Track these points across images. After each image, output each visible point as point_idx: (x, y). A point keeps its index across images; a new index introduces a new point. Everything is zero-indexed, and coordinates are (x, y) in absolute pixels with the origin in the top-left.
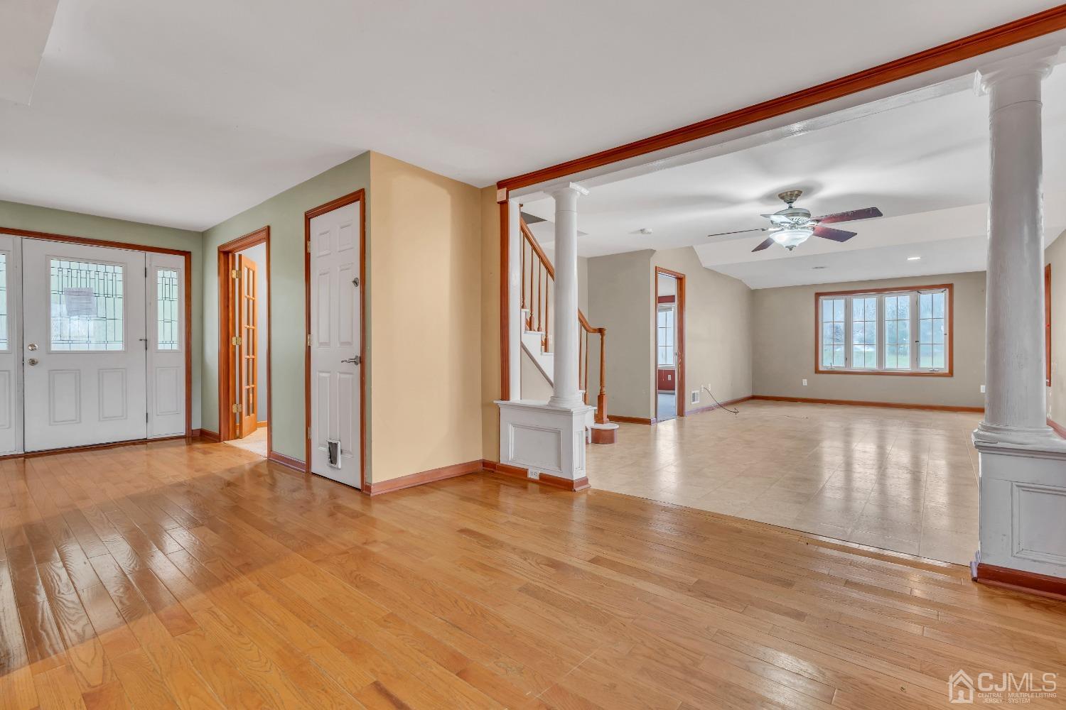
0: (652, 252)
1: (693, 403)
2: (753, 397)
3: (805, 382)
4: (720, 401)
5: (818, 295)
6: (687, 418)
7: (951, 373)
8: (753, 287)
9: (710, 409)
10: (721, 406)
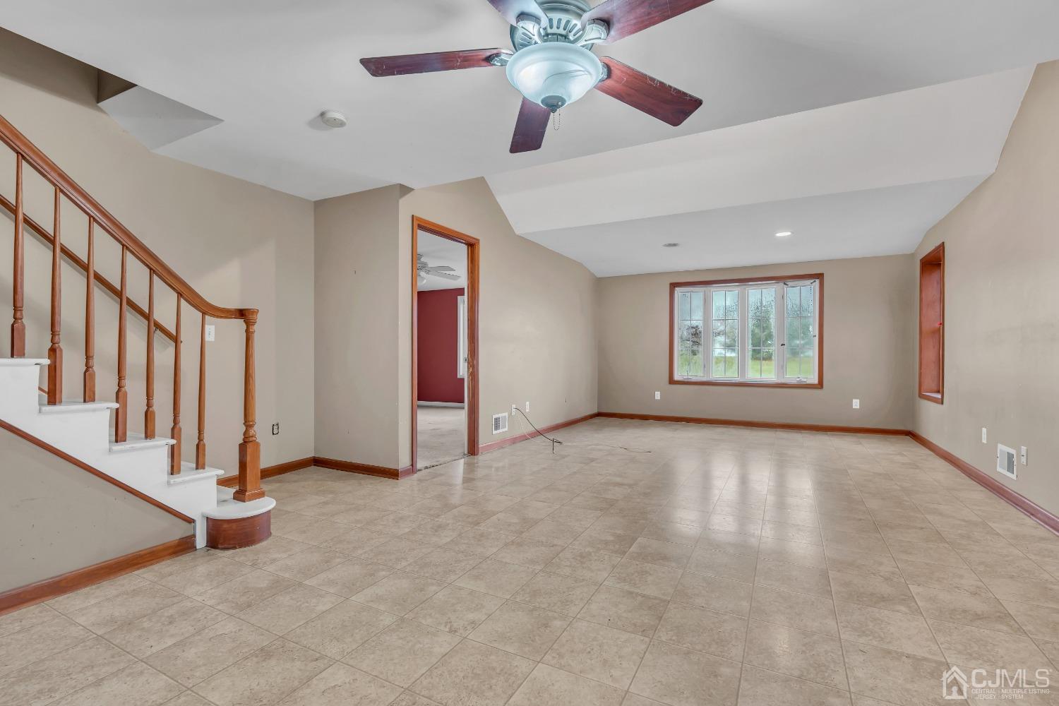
0: (404, 190)
1: (495, 432)
2: (599, 415)
3: (658, 395)
4: (541, 425)
5: (674, 286)
6: (482, 458)
7: (820, 384)
8: (599, 275)
9: (524, 438)
10: (539, 433)
